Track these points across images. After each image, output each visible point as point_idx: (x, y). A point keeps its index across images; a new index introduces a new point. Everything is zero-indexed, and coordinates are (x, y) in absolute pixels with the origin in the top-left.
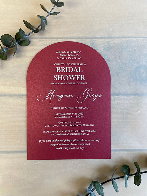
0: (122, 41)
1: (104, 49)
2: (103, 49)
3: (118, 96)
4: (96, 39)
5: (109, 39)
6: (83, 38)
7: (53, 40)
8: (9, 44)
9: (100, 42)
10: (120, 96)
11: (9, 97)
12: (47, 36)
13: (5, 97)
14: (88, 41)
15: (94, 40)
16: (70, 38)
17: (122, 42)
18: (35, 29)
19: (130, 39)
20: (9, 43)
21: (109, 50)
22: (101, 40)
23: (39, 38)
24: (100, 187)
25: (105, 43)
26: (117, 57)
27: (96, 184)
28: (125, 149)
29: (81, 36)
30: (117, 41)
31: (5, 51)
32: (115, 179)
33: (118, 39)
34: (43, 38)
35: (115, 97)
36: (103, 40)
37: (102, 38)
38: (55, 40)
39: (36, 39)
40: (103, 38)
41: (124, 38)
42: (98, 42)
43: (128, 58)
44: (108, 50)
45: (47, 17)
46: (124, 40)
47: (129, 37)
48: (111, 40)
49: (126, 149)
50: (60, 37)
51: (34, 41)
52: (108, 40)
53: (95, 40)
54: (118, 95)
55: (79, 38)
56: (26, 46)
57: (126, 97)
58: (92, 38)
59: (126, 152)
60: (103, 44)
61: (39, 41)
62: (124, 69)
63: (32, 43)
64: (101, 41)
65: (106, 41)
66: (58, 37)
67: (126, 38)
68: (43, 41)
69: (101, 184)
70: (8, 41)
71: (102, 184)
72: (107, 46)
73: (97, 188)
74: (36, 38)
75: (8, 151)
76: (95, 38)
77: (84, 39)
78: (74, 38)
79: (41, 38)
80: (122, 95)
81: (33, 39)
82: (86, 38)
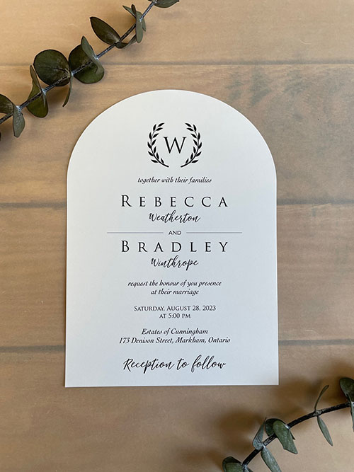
0: (329, 70)
1: (287, 90)
2: (283, 89)
3: (323, 206)
4: (267, 66)
5: (298, 66)
6: (234, 63)
7: (162, 67)
8: (55, 76)
9: (276, 71)
10: (329, 205)
11: (51, 209)
12: (146, 59)
13: (40, 209)
14: (247, 70)
15: (261, 68)
16: (203, 64)
17: (330, 72)
18: (117, 41)
19: (349, 65)
20: (53, 74)
21: (298, 93)
22: (279, 68)
23: (126, 64)
24: (285, 433)
25: (288, 75)
26: (318, 109)
27: (276, 426)
28: (343, 337)
29: (229, 58)
30: (316, 70)
31: (44, 92)
32: (323, 413)
33: (318, 66)
34: (136, 64)
35: (315, 207)
36: (284, 67)
37: (280, 63)
38: (166, 67)
39: (117, 66)
40: (283, 64)
41: (334, 63)
42: (270, 73)
43: (345, 112)
44: (296, 92)
45: (147, 11)
46: (333, 67)
47: (346, 62)
48: (301, 67)
49: (347, 338)
50: (179, 59)
51: (113, 70)
52: (295, 68)
53: (263, 67)
54: (323, 204)
55: (226, 63)
56: (95, 82)
57: (342, 208)
58: (257, 63)
59: (346, 347)
60: (283, 76)
61: (126, 70)
62: (335, 138)
63: (108, 76)
64: (279, 71)
65: (291, 70)
66: (173, 60)
67: (339, 62)
68: (136, 70)
69: (288, 425)
70: (51, 70)
71: (291, 425)
72: (294, 82)
73: (278, 434)
74: (119, 64)
75: (47, 346)
76: (264, 63)
77: (237, 66)
78: (212, 64)
79: (132, 64)
80: (332, 202)
81: (112, 66)
82: (240, 64)
